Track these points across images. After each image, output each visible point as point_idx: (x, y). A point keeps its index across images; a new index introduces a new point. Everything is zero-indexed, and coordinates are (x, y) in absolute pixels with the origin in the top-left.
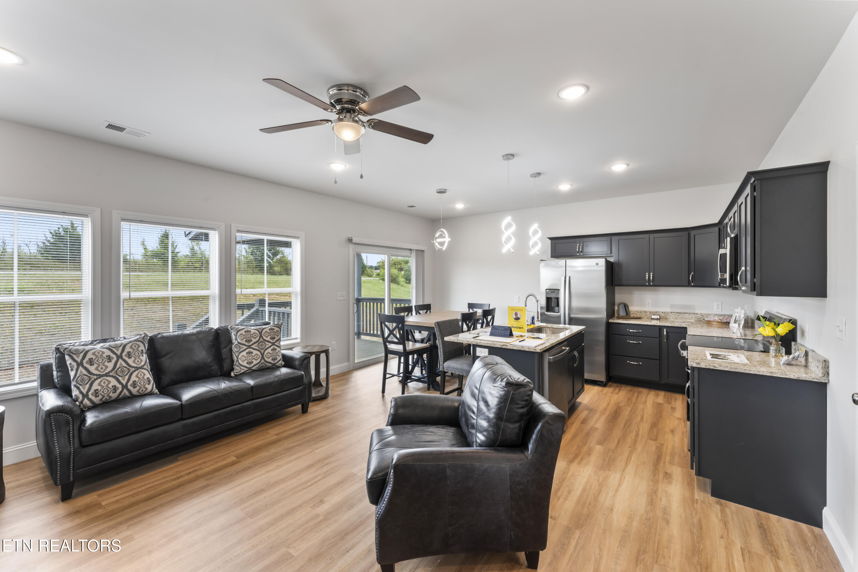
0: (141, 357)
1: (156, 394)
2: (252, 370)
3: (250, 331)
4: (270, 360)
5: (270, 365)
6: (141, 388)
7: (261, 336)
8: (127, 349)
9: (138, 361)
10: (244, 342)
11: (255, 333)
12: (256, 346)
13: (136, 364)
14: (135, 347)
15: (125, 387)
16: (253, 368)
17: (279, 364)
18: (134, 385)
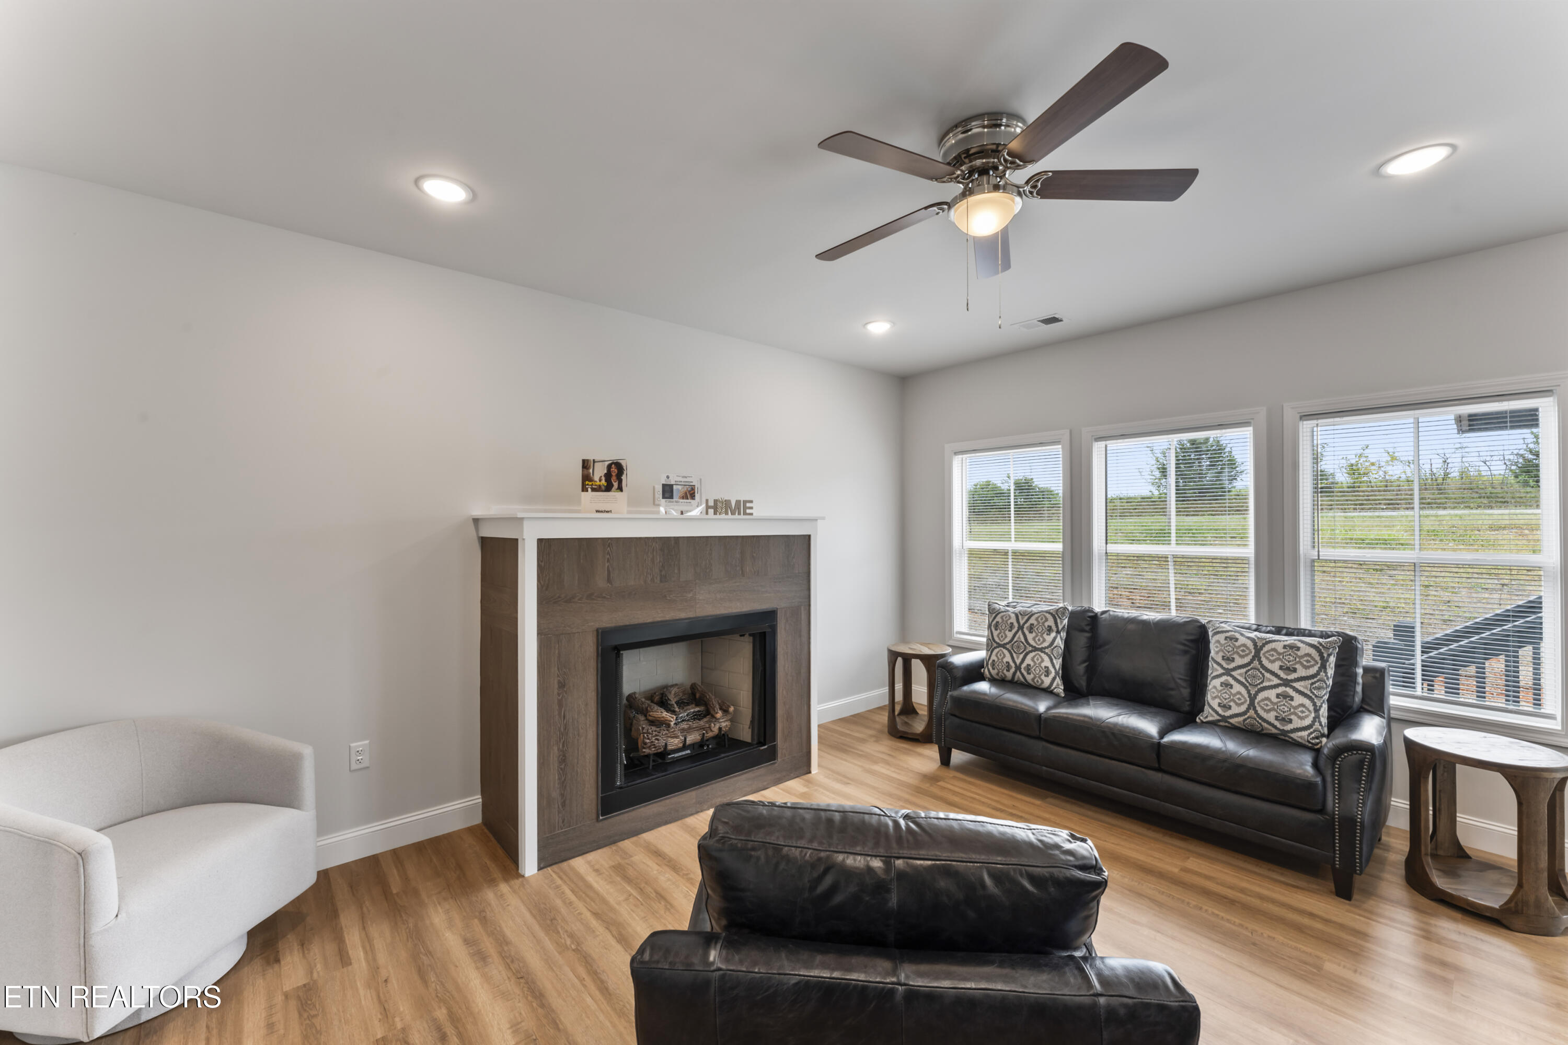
0: (1045, 635)
1: (1057, 695)
2: (1229, 723)
3: (1237, 640)
4: (1271, 717)
5: (1274, 731)
6: (1035, 677)
7: (1257, 656)
8: (1032, 621)
9: (1039, 640)
10: (1219, 660)
11: (1244, 645)
12: (1241, 675)
13: (1036, 643)
14: (1042, 619)
15: (1018, 668)
16: (1233, 721)
17: (1301, 737)
18: (1028, 668)
